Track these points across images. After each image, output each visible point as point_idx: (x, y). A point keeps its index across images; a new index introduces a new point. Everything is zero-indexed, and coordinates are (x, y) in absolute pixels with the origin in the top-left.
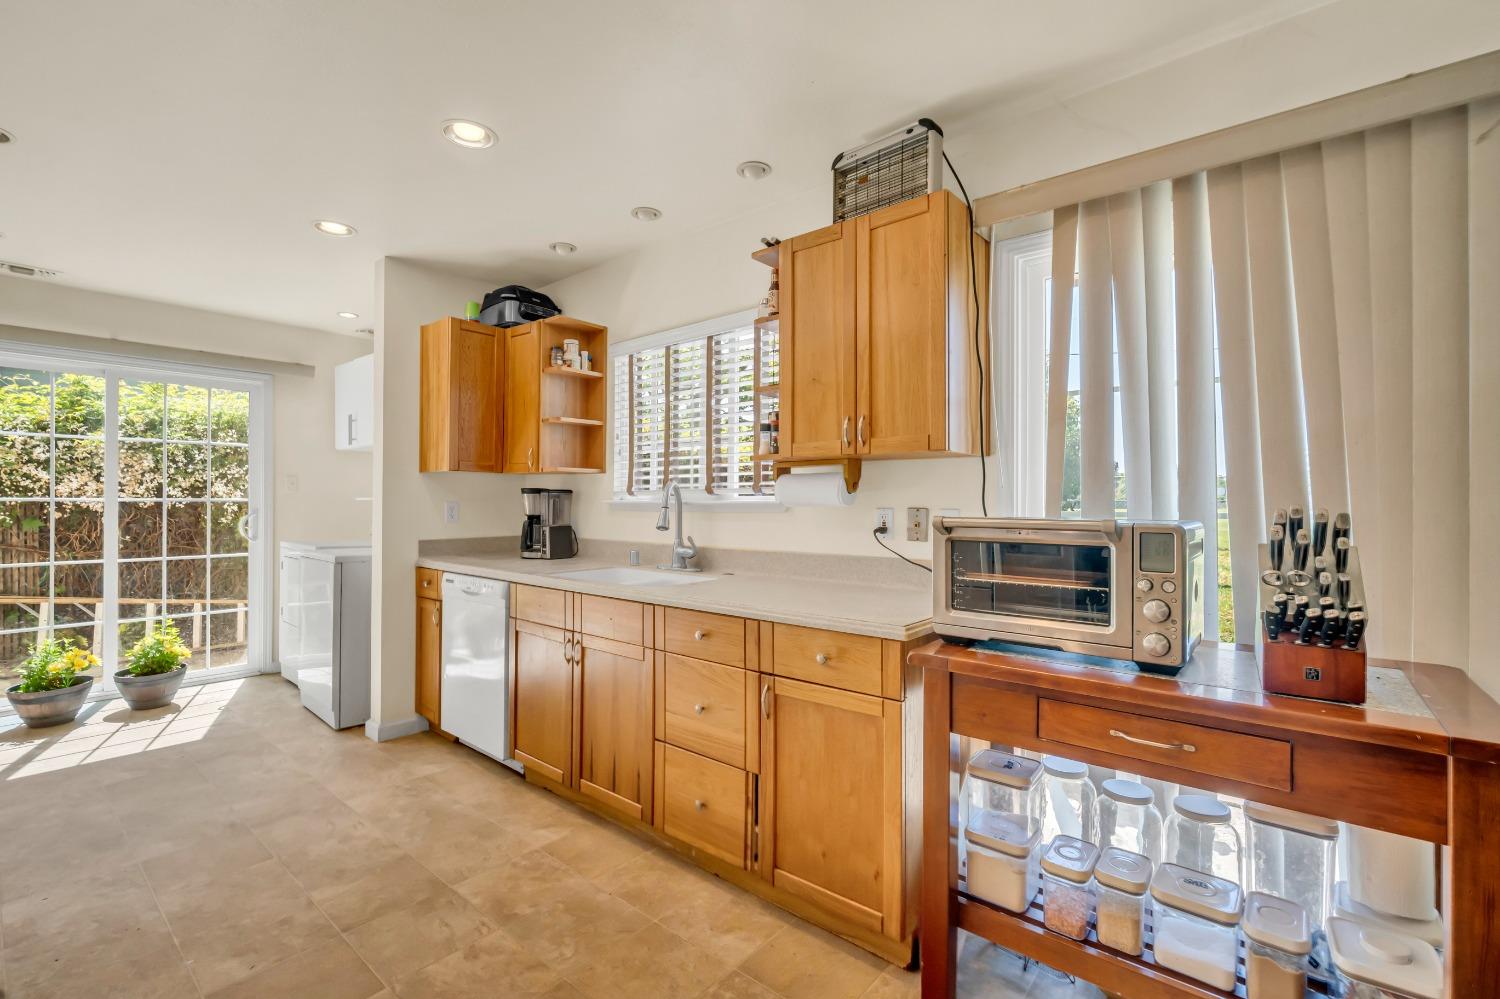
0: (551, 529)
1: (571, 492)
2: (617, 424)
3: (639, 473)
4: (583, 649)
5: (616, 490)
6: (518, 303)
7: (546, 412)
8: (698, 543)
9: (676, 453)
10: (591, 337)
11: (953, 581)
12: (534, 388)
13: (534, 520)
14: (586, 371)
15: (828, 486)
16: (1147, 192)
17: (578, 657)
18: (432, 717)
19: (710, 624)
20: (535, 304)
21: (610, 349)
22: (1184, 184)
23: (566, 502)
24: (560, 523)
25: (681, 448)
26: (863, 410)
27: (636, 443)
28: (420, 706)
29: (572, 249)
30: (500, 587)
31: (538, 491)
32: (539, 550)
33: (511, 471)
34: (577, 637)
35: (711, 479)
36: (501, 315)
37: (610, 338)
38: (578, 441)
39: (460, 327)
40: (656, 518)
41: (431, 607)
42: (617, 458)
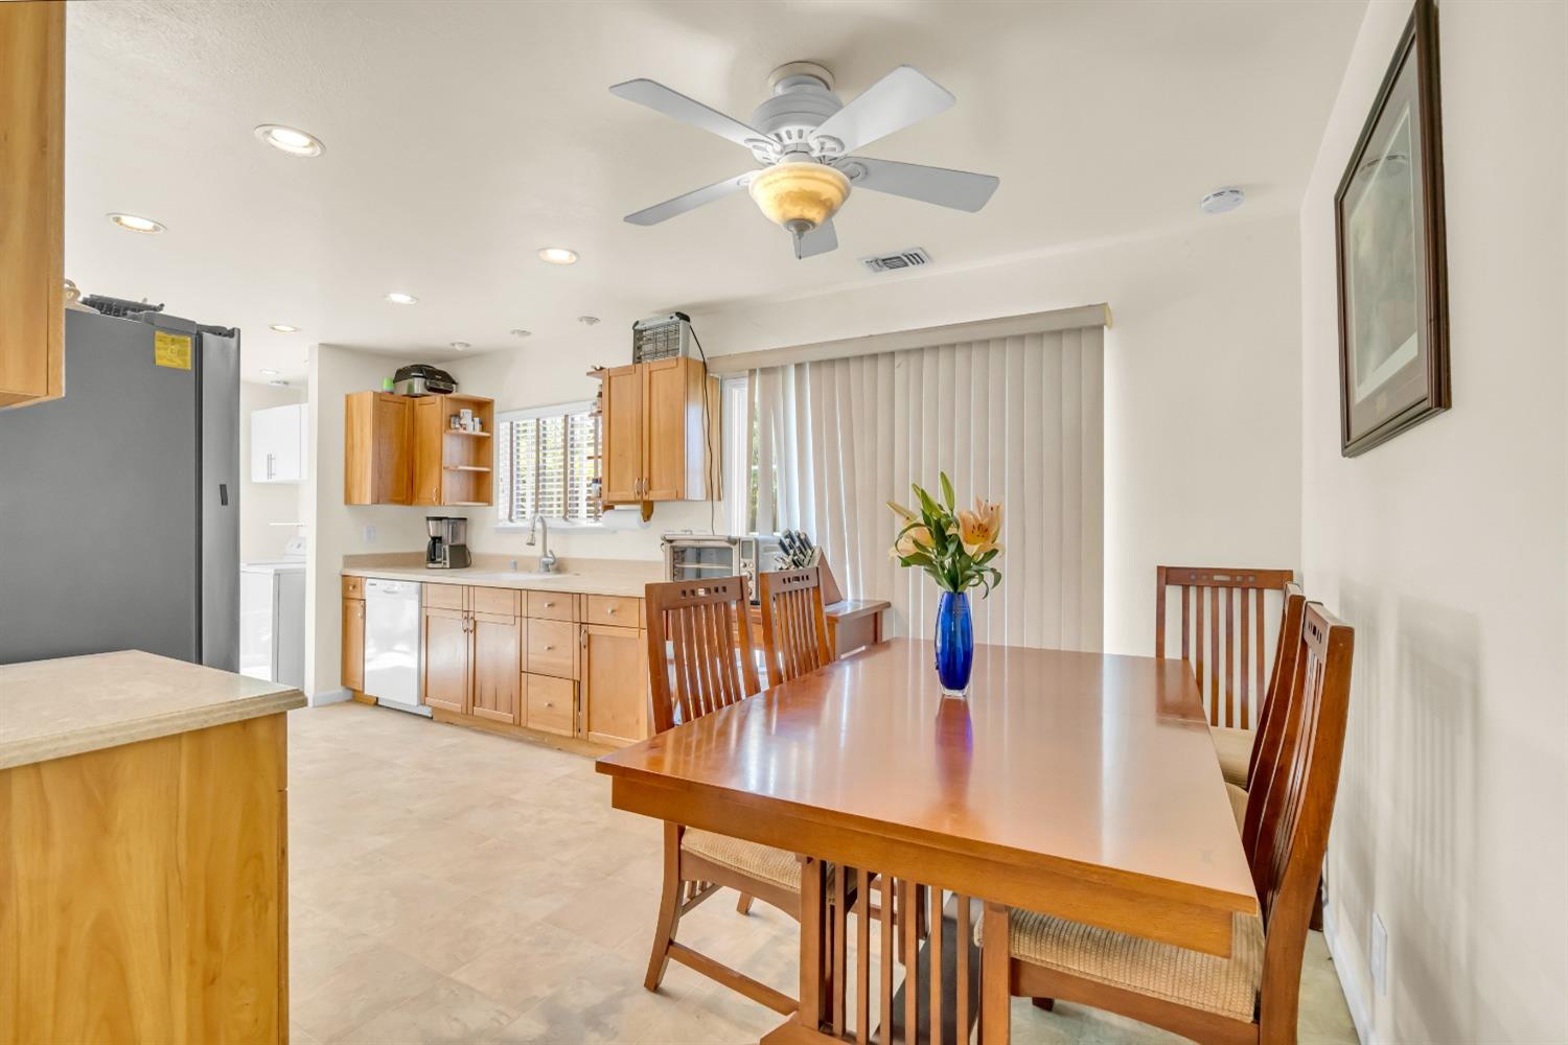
0: (451, 546)
1: (465, 519)
2: (501, 470)
3: (518, 506)
4: (475, 622)
5: (500, 518)
6: (424, 380)
7: (446, 462)
8: (558, 555)
9: (544, 493)
10: (481, 407)
11: (674, 567)
12: (437, 444)
13: (436, 540)
14: (478, 432)
15: (631, 517)
16: (784, 368)
17: (471, 628)
18: (358, 687)
19: (553, 598)
20: (439, 380)
21: (496, 416)
22: (799, 366)
23: (462, 527)
24: (457, 543)
25: (547, 490)
26: (646, 475)
27: (515, 485)
28: (346, 679)
29: (467, 345)
30: (415, 586)
31: (440, 519)
32: (440, 562)
33: (419, 504)
34: (471, 614)
35: (566, 511)
36: (411, 387)
37: (496, 408)
38: (472, 481)
39: (381, 400)
40: (527, 538)
41: (356, 605)
42: (501, 495)
